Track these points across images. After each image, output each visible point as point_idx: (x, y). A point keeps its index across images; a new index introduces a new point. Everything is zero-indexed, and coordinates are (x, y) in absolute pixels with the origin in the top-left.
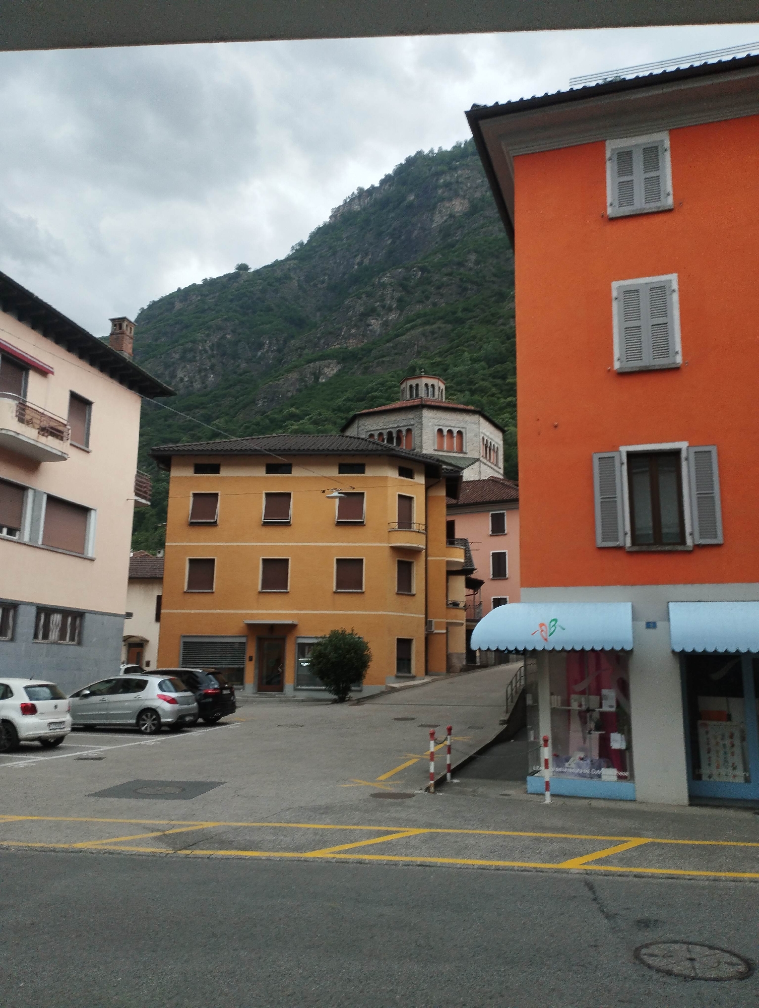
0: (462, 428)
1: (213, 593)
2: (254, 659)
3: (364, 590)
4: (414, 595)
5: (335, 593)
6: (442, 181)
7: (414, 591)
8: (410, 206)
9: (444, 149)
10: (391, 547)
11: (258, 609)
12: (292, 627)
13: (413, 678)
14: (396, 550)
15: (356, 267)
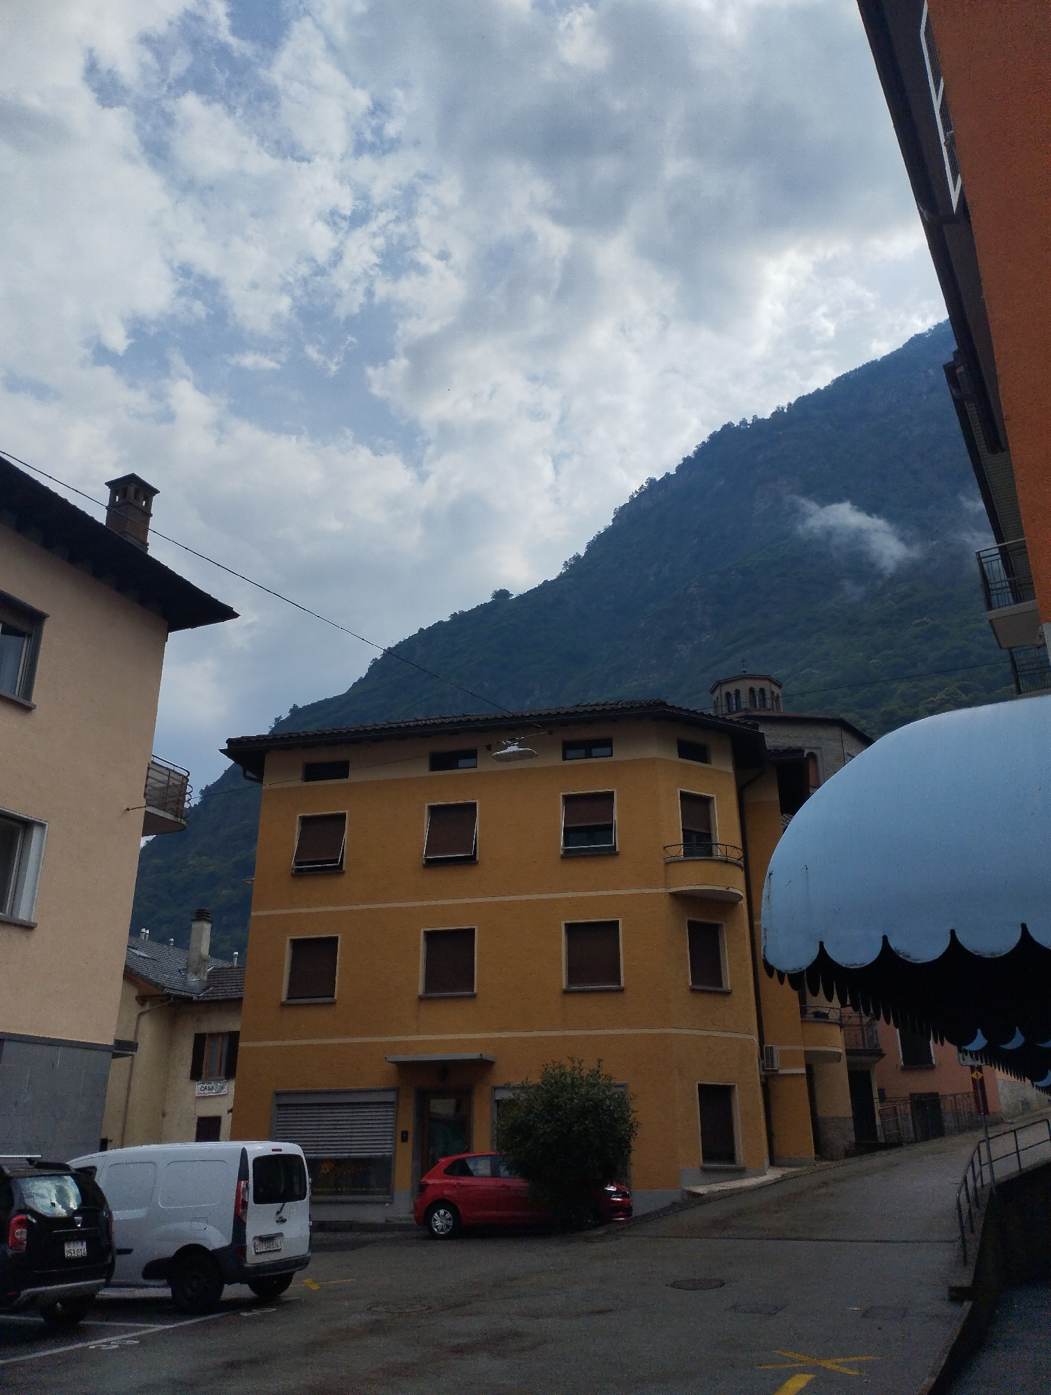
0: (816, 748)
1: (333, 1003)
2: (410, 1136)
3: (623, 984)
4: (728, 993)
5: (566, 992)
6: (760, 457)
7: (728, 984)
8: (720, 494)
9: (760, 417)
10: (673, 895)
11: (418, 1032)
12: (482, 1066)
13: (741, 1172)
14: (682, 899)
15: (652, 579)
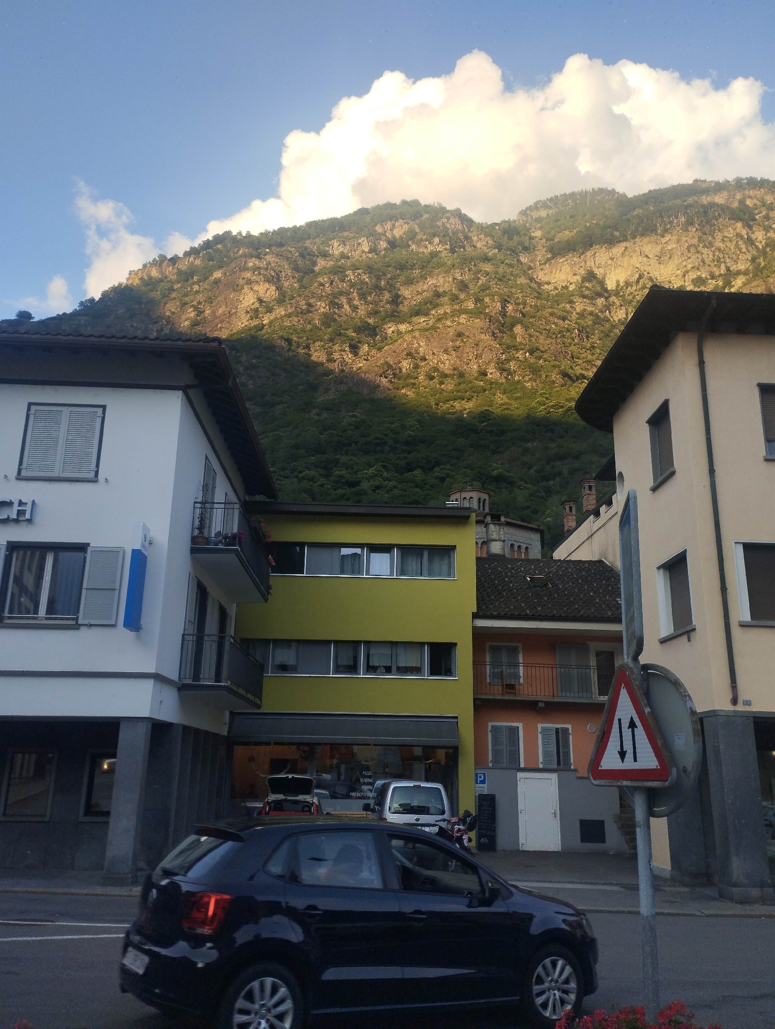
6: (251, 264)
8: (217, 282)
9: (252, 233)
